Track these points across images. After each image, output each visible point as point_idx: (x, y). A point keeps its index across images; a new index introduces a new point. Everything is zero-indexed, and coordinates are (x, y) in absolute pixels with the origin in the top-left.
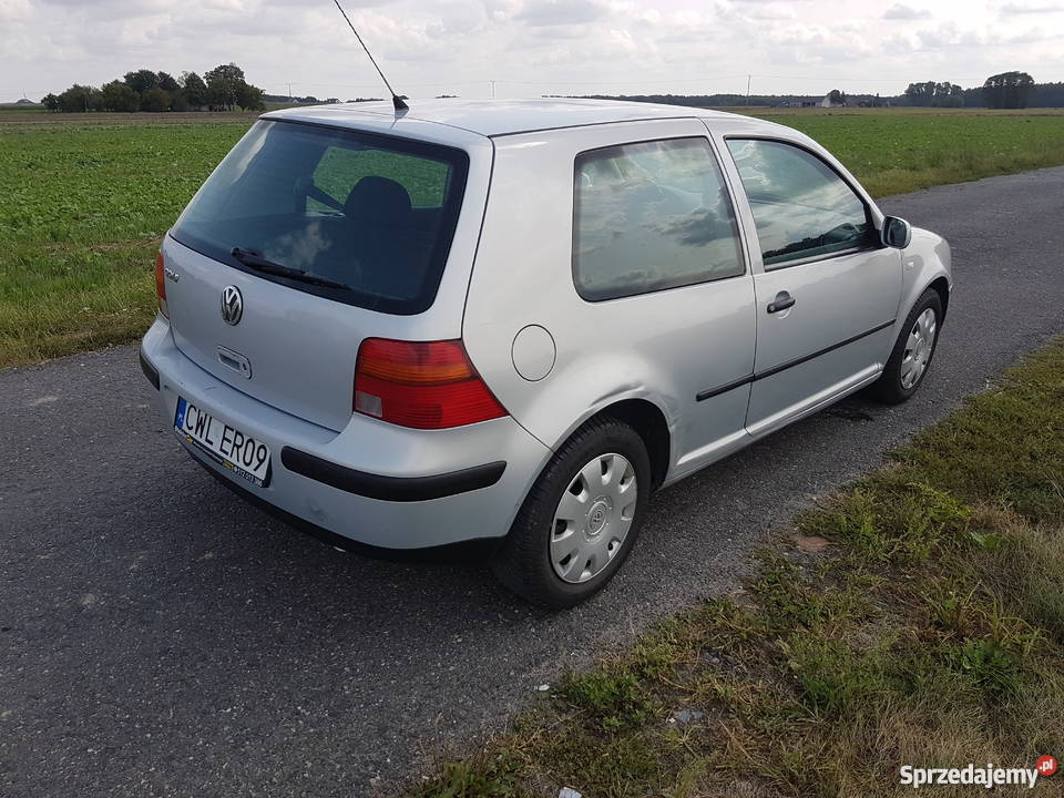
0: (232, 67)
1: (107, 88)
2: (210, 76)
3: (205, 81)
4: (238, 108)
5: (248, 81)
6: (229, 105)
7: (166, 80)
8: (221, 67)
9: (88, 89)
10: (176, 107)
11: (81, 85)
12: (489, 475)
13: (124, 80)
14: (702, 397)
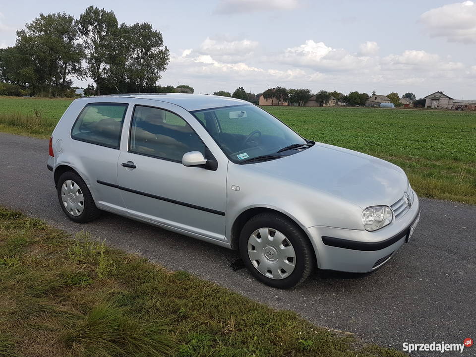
14: (99, 182)
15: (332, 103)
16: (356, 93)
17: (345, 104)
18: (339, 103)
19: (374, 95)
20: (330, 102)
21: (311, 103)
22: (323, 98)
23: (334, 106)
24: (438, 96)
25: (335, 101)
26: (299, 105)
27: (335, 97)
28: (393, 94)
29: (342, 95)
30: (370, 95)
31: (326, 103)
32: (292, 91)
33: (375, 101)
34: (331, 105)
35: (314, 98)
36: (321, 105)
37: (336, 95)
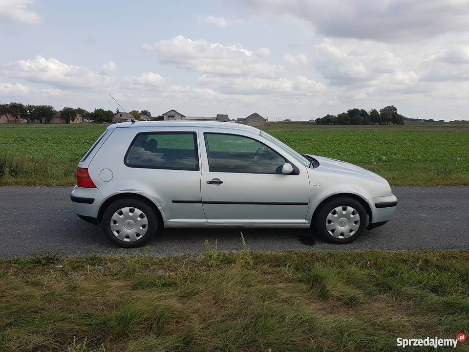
0: (392, 107)
1: (340, 116)
2: (381, 111)
3: (379, 113)
4: (392, 124)
5: (398, 113)
6: (388, 122)
7: (363, 113)
8: (388, 107)
9: (332, 116)
10: (365, 123)
11: (330, 115)
12: (91, 201)
13: (346, 112)
14: (174, 202)
15: (78, 120)
16: (101, 110)
17: (91, 121)
18: (85, 120)
19: (118, 112)
20: (76, 119)
21: (56, 120)
22: (68, 115)
23: (81, 123)
24: (173, 113)
25: (81, 118)
26: (41, 122)
27: (80, 114)
28: (134, 111)
29: (88, 112)
30: (114, 112)
31: (73, 121)
32: (30, 108)
33: (121, 118)
34: (78, 122)
35: (59, 115)
36: (67, 122)
37: (80, 111)
